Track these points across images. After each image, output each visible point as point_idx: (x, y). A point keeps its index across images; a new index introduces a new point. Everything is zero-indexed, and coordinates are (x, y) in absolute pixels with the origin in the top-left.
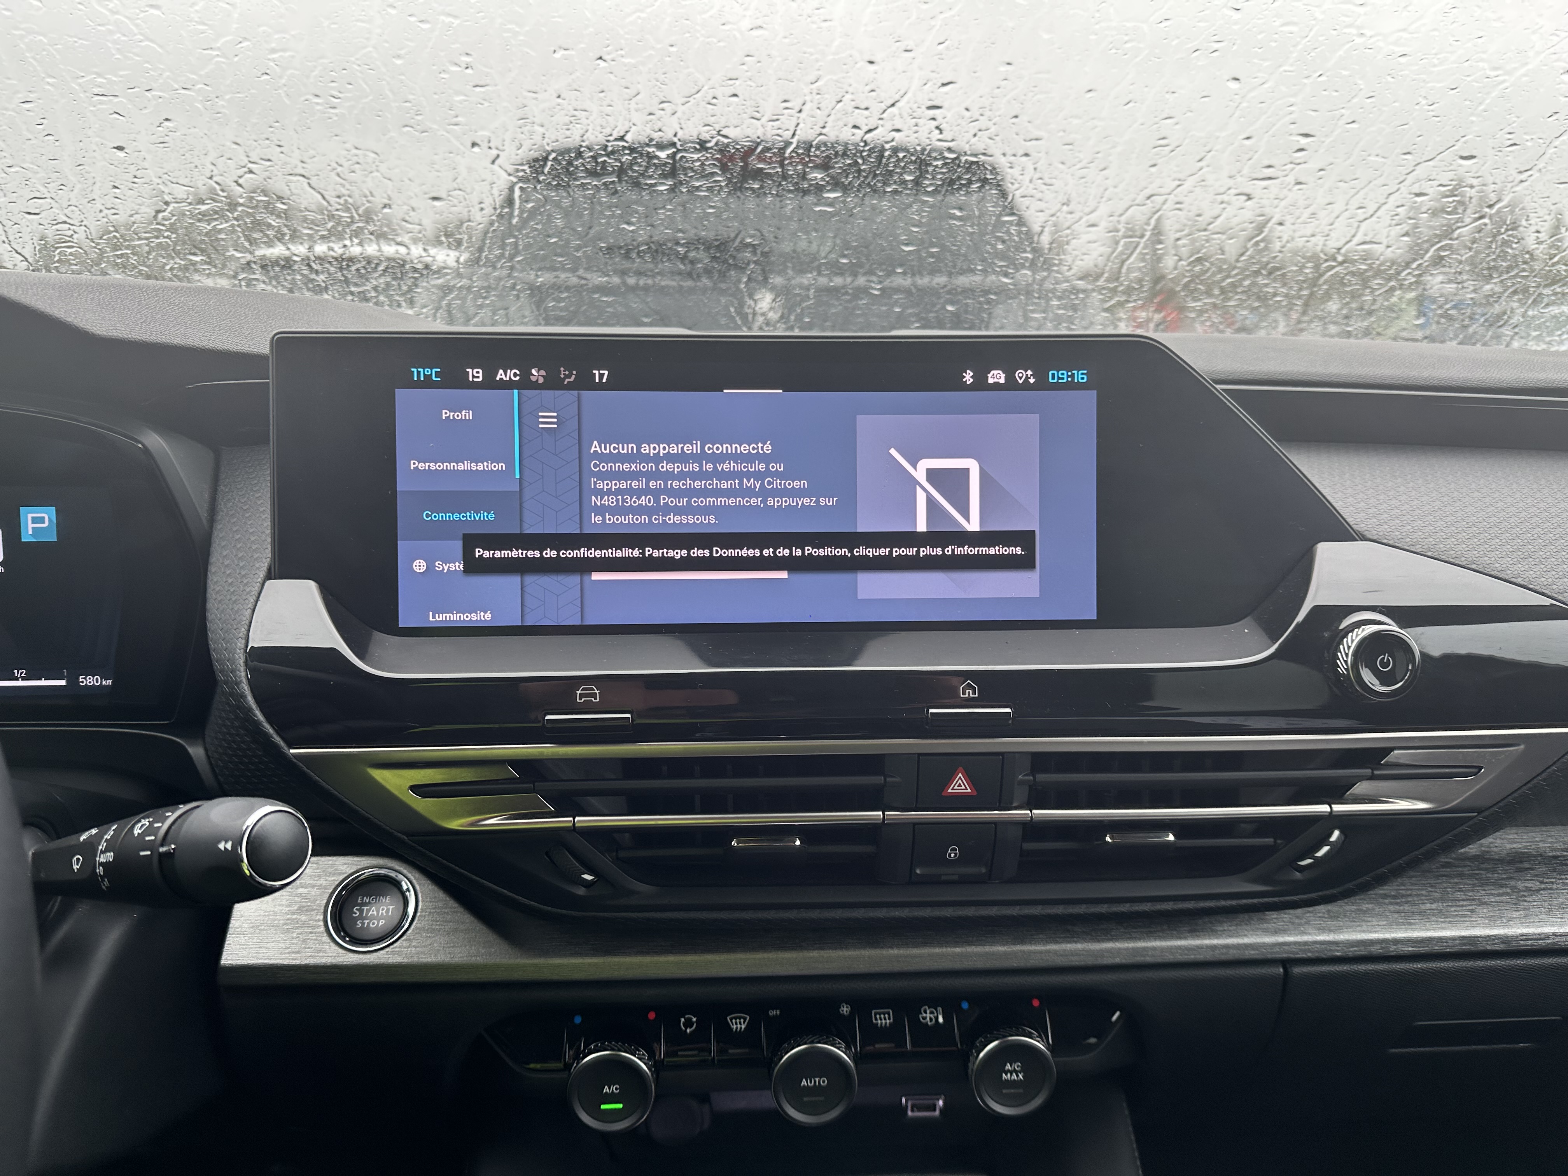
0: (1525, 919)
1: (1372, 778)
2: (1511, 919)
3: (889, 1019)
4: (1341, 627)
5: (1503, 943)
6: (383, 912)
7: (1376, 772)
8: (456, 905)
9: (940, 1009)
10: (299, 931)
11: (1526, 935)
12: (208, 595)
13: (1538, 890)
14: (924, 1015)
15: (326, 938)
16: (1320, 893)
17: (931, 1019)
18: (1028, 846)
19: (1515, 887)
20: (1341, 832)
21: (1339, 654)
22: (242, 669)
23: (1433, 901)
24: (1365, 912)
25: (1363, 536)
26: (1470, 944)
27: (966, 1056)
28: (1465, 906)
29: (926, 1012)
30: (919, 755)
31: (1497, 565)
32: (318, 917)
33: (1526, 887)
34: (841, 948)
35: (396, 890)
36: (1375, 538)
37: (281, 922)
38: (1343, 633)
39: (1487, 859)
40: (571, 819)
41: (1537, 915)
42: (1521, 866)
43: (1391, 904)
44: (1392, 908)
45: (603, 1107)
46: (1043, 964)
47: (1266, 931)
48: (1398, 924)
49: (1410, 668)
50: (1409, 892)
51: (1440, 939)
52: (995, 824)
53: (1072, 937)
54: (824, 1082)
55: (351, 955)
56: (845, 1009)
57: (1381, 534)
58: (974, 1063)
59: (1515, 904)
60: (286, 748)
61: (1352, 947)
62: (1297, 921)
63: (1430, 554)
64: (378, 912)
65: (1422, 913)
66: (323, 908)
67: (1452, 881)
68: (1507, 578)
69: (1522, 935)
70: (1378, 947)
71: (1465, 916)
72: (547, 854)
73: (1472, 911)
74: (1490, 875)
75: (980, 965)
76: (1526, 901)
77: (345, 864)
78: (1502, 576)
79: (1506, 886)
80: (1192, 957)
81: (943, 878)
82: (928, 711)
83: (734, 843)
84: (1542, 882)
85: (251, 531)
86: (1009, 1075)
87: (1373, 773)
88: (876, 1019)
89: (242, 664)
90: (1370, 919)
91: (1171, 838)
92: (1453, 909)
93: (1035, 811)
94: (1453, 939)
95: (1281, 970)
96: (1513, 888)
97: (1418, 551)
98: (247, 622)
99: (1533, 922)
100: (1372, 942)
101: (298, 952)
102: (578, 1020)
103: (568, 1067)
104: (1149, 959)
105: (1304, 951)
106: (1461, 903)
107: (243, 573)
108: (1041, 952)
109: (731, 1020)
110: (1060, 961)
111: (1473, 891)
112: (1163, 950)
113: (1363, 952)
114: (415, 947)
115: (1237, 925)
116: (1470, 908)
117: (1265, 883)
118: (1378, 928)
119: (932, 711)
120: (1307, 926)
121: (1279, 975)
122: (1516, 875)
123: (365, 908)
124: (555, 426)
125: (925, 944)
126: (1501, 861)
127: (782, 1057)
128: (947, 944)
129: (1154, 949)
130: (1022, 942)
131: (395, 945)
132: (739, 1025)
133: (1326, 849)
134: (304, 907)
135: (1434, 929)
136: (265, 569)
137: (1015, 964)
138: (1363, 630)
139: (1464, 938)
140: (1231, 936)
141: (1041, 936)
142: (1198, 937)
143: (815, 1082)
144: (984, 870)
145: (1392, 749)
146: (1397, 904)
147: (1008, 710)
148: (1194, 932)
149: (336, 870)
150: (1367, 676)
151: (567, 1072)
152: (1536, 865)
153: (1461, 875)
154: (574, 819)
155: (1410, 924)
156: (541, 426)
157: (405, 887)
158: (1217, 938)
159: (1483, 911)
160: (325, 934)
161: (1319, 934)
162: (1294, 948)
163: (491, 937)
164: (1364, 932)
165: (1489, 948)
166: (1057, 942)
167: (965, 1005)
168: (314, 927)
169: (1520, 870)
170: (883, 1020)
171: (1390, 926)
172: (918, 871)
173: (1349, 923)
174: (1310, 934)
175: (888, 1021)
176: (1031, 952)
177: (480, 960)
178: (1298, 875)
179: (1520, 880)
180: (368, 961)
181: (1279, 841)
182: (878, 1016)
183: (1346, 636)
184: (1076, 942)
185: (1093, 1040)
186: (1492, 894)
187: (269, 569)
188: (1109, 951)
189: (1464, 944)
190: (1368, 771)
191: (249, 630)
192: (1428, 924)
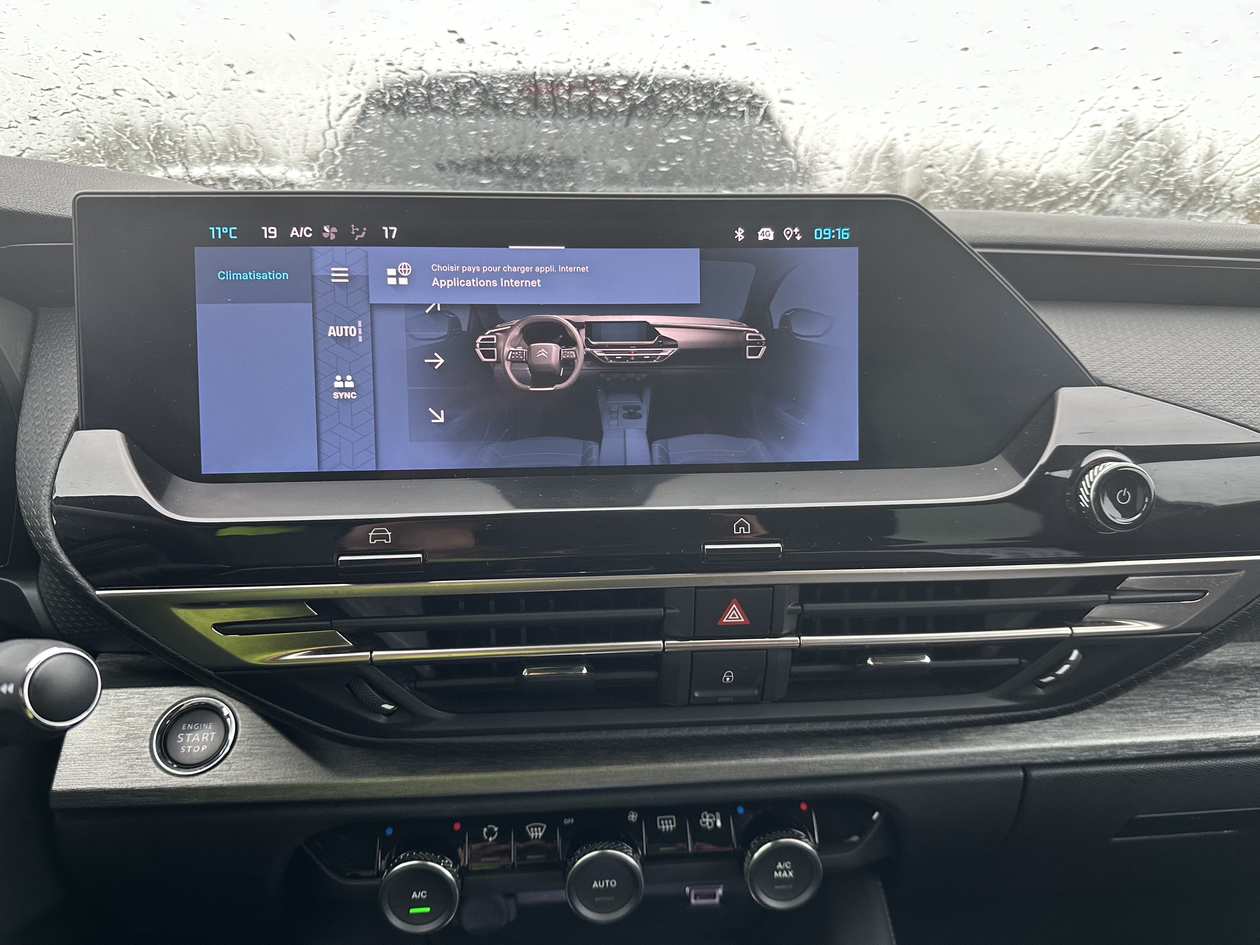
0: (1234, 724)
1: (1109, 602)
2: (1221, 724)
3: (673, 824)
4: (1082, 466)
5: (1215, 745)
6: (205, 738)
7: (1113, 597)
8: (273, 731)
9: (718, 814)
10: (126, 757)
11: (1236, 738)
12: (18, 445)
13: (1244, 698)
14: (704, 820)
15: (151, 764)
16: (1059, 707)
17: (710, 824)
18: (796, 669)
19: (1224, 696)
20: (1080, 652)
21: (1081, 489)
22: (47, 515)
23: (1154, 709)
24: (1094, 720)
25: (1100, 381)
26: (1187, 747)
27: (741, 856)
28: (1183, 713)
29: (705, 817)
30: (696, 588)
31: (1221, 407)
32: (144, 744)
33: (1234, 695)
34: (628, 764)
35: (217, 717)
36: (1110, 383)
37: (110, 749)
38: (1084, 470)
39: (1200, 671)
40: (368, 653)
41: (1244, 720)
42: (1228, 676)
43: (1117, 713)
44: (1118, 716)
45: (412, 911)
46: (810, 774)
47: (1008, 739)
48: (1124, 731)
49: (1146, 501)
50: (1132, 702)
51: (1161, 744)
52: (767, 650)
53: (836, 748)
54: (613, 883)
55: (174, 778)
56: (633, 816)
57: (1116, 379)
58: (749, 864)
59: (1225, 711)
60: (91, 590)
61: (1084, 751)
62: (1035, 730)
63: (1160, 397)
64: (201, 738)
65: (1144, 721)
66: (149, 736)
67: (1170, 691)
68: (1230, 418)
69: (1232, 738)
70: (1106, 752)
71: (1182, 722)
72: (348, 686)
73: (1188, 717)
74: (1202, 685)
75: (753, 775)
76: (1234, 708)
77: (171, 694)
78: (1226, 417)
79: (1216, 695)
80: (943, 764)
81: (719, 700)
82: (704, 547)
83: (525, 673)
84: (1247, 691)
85: (62, 384)
86: (780, 873)
87: (1109, 598)
88: (661, 825)
89: (47, 510)
90: (1099, 727)
91: (927, 660)
92: (1171, 716)
93: (803, 638)
94: (1173, 743)
95: (1021, 774)
96: (1223, 696)
97: (1150, 394)
98: (53, 471)
99: (1241, 726)
100: (1101, 748)
101: (125, 777)
102: (389, 831)
103: (380, 874)
104: (904, 767)
105: (1042, 757)
106: (1178, 711)
107: (51, 424)
108: (808, 763)
109: (529, 829)
110: (825, 770)
111: (1187, 699)
112: (917, 758)
113: (1093, 756)
114: (235, 770)
115: (982, 734)
116: (1186, 715)
117: (1011, 699)
118: (1107, 735)
119: (707, 547)
120: (1044, 734)
121: (1019, 778)
122: (1225, 684)
123: (189, 735)
124: (347, 281)
125: (705, 758)
126: (1211, 672)
127: (575, 863)
128: (724, 757)
129: (909, 758)
130: (791, 753)
131: (216, 769)
132: (536, 833)
133: (1066, 667)
134: (131, 735)
135: (1156, 735)
136: (73, 420)
137: (785, 774)
138: (1104, 467)
139: (1181, 742)
140: (977, 745)
141: (808, 748)
142: (948, 746)
143: (605, 884)
144: (756, 692)
145: (1127, 576)
146: (1123, 712)
147: (778, 545)
148: (945, 742)
149: (162, 700)
150: (1109, 509)
151: (379, 879)
152: (1241, 675)
153: (1177, 686)
154: (371, 653)
155: (1135, 730)
156: (333, 280)
157: (225, 714)
158: (965, 746)
159: (1198, 717)
160: (151, 760)
161: (1056, 741)
162: (1033, 755)
163: (306, 759)
164: (1094, 738)
165: (1203, 750)
166: (822, 754)
167: (741, 810)
168: (140, 753)
169: (1227, 680)
170: (667, 825)
171: (1117, 733)
172: (696, 695)
173: (1080, 731)
174: (1046, 741)
175: (671, 826)
176: (798, 763)
177: (294, 781)
178: (1040, 691)
179: (1229, 689)
180: (190, 784)
181: (1024, 661)
182: (662, 822)
183: (1087, 472)
184: (839, 753)
185: (855, 838)
186: (1205, 702)
187: (77, 420)
188: (869, 760)
189: (1181, 748)
190: (1105, 596)
191: (54, 478)
192: (1150, 730)
